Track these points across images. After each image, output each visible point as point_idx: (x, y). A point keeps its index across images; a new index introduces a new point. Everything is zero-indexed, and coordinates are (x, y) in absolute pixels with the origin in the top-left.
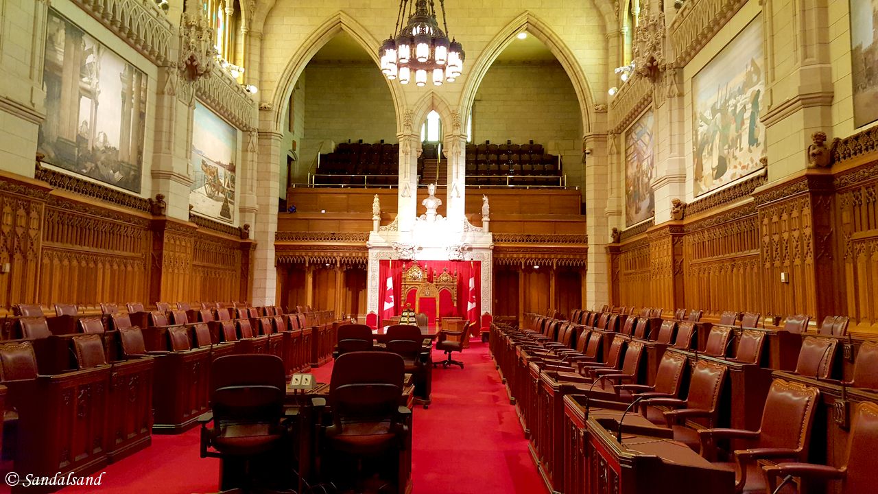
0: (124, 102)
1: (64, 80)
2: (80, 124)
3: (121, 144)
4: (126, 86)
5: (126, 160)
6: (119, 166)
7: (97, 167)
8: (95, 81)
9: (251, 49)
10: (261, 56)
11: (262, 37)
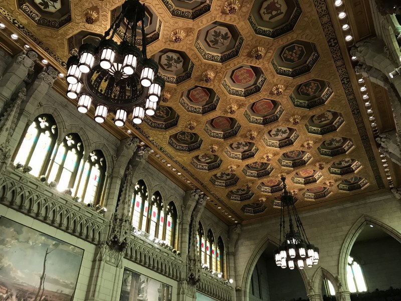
4: (161, 294)
8: (145, 295)
9: (229, 261)
10: (235, 264)
11: (234, 254)
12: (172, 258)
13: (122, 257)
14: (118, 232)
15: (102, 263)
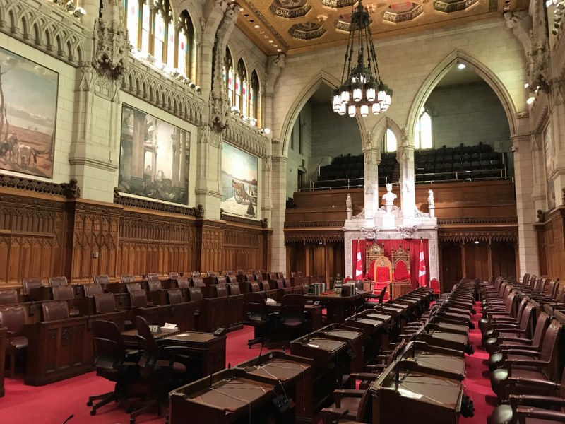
0: (174, 151)
1: (134, 144)
2: (146, 168)
3: (173, 176)
4: (175, 141)
5: (177, 185)
6: (173, 190)
7: (158, 191)
8: (154, 141)
9: (265, 105)
10: (273, 108)
11: (273, 96)
12: (189, 94)
13: (119, 88)
14: (108, 49)
15: (90, 94)
